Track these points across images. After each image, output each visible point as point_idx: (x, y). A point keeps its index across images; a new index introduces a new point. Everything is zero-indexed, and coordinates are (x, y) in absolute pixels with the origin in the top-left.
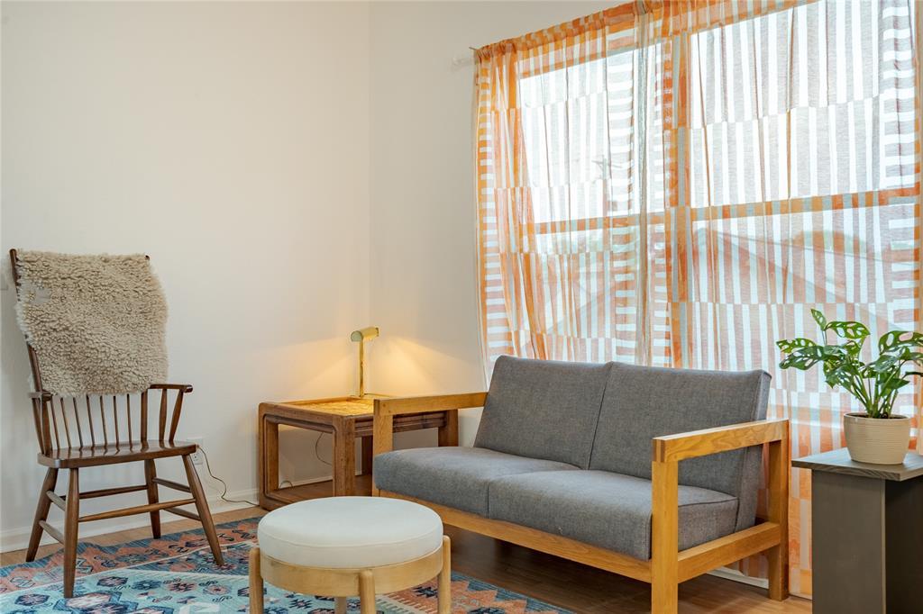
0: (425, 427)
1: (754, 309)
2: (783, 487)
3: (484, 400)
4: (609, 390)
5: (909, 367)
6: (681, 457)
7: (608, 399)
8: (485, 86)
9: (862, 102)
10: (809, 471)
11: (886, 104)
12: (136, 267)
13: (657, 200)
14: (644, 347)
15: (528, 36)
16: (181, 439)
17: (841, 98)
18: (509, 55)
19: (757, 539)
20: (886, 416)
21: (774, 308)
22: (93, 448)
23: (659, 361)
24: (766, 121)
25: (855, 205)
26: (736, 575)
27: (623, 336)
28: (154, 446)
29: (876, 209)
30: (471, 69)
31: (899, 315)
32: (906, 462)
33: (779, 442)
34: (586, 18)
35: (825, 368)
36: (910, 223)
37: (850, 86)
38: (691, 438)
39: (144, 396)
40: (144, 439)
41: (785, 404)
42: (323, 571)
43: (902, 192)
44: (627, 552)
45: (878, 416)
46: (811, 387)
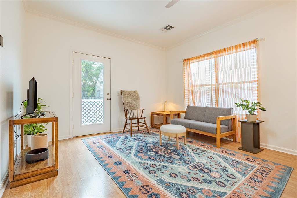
0: (176, 116)
1: (230, 98)
2: (235, 125)
3: (186, 112)
4: (206, 110)
5: (257, 107)
6: (221, 120)
7: (206, 112)
8: (185, 65)
9: (248, 68)
10: (241, 122)
11: (252, 68)
12: (136, 92)
13: (214, 82)
14: (212, 104)
15: (192, 58)
16: (143, 117)
17: (245, 67)
18: (189, 60)
19: (231, 133)
20: (253, 114)
21: (233, 98)
22: (132, 117)
23: (214, 106)
24: (232, 70)
25: (247, 83)
26: (227, 138)
27: (208, 102)
28: (139, 117)
29: (250, 83)
30: (183, 62)
31: (254, 100)
32: (256, 121)
33: (234, 118)
34: (202, 55)
35: (243, 107)
36: (256, 86)
37: (246, 65)
38: (222, 117)
39: (137, 110)
40: (137, 116)
41: (235, 113)
42: (171, 133)
43: (255, 81)
44: (213, 133)
45: (252, 114)
46: (240, 110)
